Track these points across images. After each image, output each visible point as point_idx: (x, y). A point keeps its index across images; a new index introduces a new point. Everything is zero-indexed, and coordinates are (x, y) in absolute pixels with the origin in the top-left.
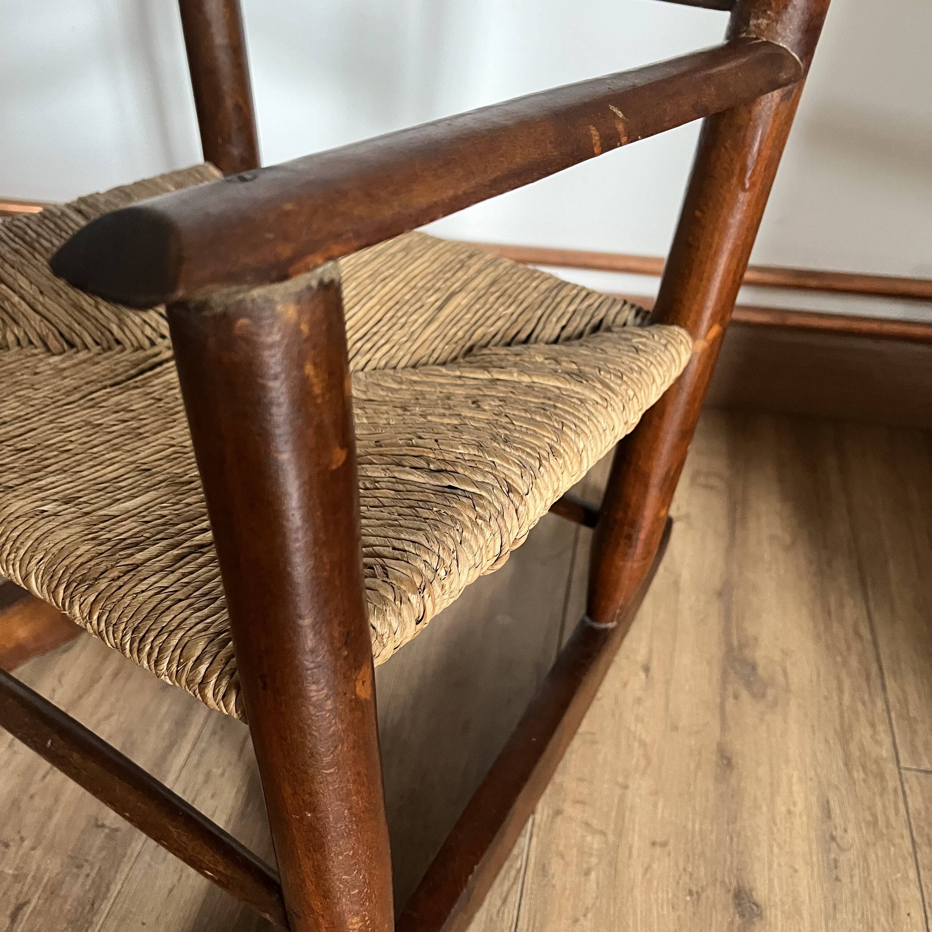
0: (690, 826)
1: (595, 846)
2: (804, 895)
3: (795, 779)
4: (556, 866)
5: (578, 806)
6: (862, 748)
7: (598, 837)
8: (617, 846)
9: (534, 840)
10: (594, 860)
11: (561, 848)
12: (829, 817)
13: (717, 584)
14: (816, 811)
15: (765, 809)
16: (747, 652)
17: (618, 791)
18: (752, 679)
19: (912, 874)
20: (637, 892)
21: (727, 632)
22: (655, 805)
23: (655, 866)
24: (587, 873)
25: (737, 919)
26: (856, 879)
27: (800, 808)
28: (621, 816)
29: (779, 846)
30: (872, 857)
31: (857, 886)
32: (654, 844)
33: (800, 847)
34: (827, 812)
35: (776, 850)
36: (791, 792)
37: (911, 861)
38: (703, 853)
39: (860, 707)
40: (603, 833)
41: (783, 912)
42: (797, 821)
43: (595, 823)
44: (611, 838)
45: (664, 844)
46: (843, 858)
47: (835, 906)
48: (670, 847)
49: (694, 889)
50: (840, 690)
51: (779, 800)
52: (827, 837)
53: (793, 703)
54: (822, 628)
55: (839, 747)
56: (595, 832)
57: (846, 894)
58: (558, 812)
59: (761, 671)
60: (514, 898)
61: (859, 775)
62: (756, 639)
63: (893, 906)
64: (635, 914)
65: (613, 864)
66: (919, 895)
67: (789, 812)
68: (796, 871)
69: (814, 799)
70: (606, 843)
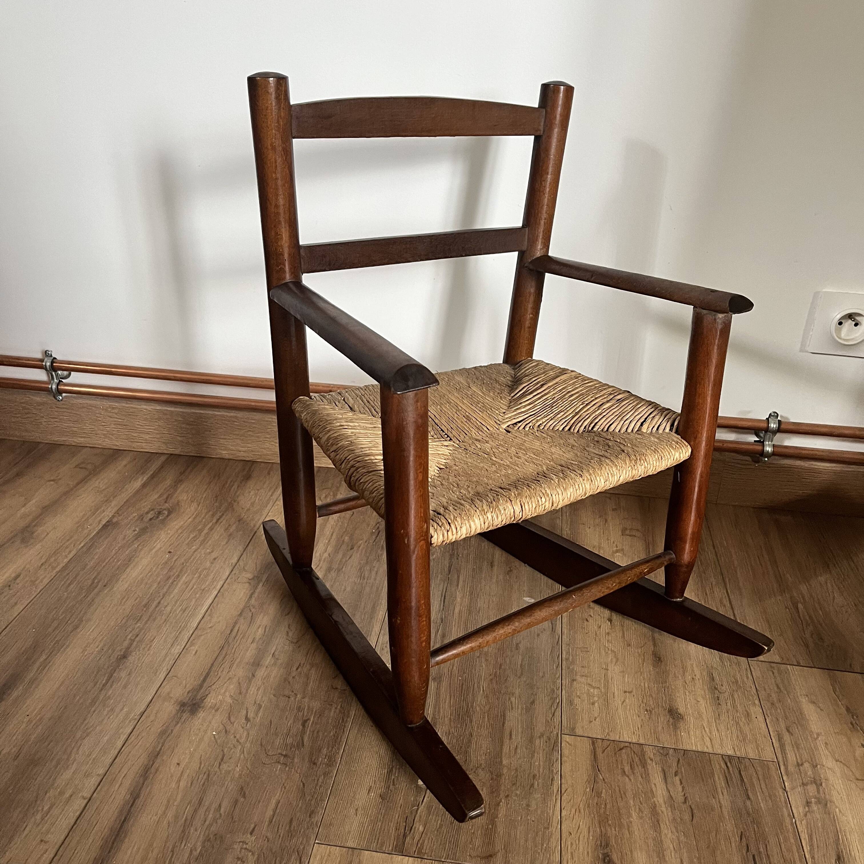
0: (642, 684)
1: (596, 693)
2: (703, 711)
3: (694, 666)
4: (577, 701)
5: (583, 677)
7: (596, 690)
8: (606, 694)
9: (564, 690)
10: (596, 699)
11: (578, 694)
12: (713, 680)
14: (707, 678)
15: (680, 678)
17: (603, 672)
19: (757, 702)
20: (620, 711)
22: (624, 677)
23: (627, 701)
24: (593, 704)
25: (671, 720)
26: (729, 704)
27: (698, 676)
28: (607, 681)
29: (689, 692)
30: (736, 696)
31: (729, 707)
32: (625, 692)
33: (700, 692)
35: (688, 694)
36: (693, 670)
37: (756, 697)
38: (651, 695)
40: (599, 688)
41: (693, 717)
42: (697, 682)
43: (594, 684)
44: (603, 690)
45: (630, 692)
46: (721, 697)
47: (719, 715)
48: (634, 693)
49: (648, 709)
51: (687, 674)
52: (713, 688)
56: (594, 688)
57: (724, 710)
58: (573, 680)
60: (558, 713)
63: (748, 714)
64: (620, 718)
65: (606, 700)
66: (761, 711)
67: (693, 679)
68: (698, 701)
69: (705, 673)
70: (601, 692)
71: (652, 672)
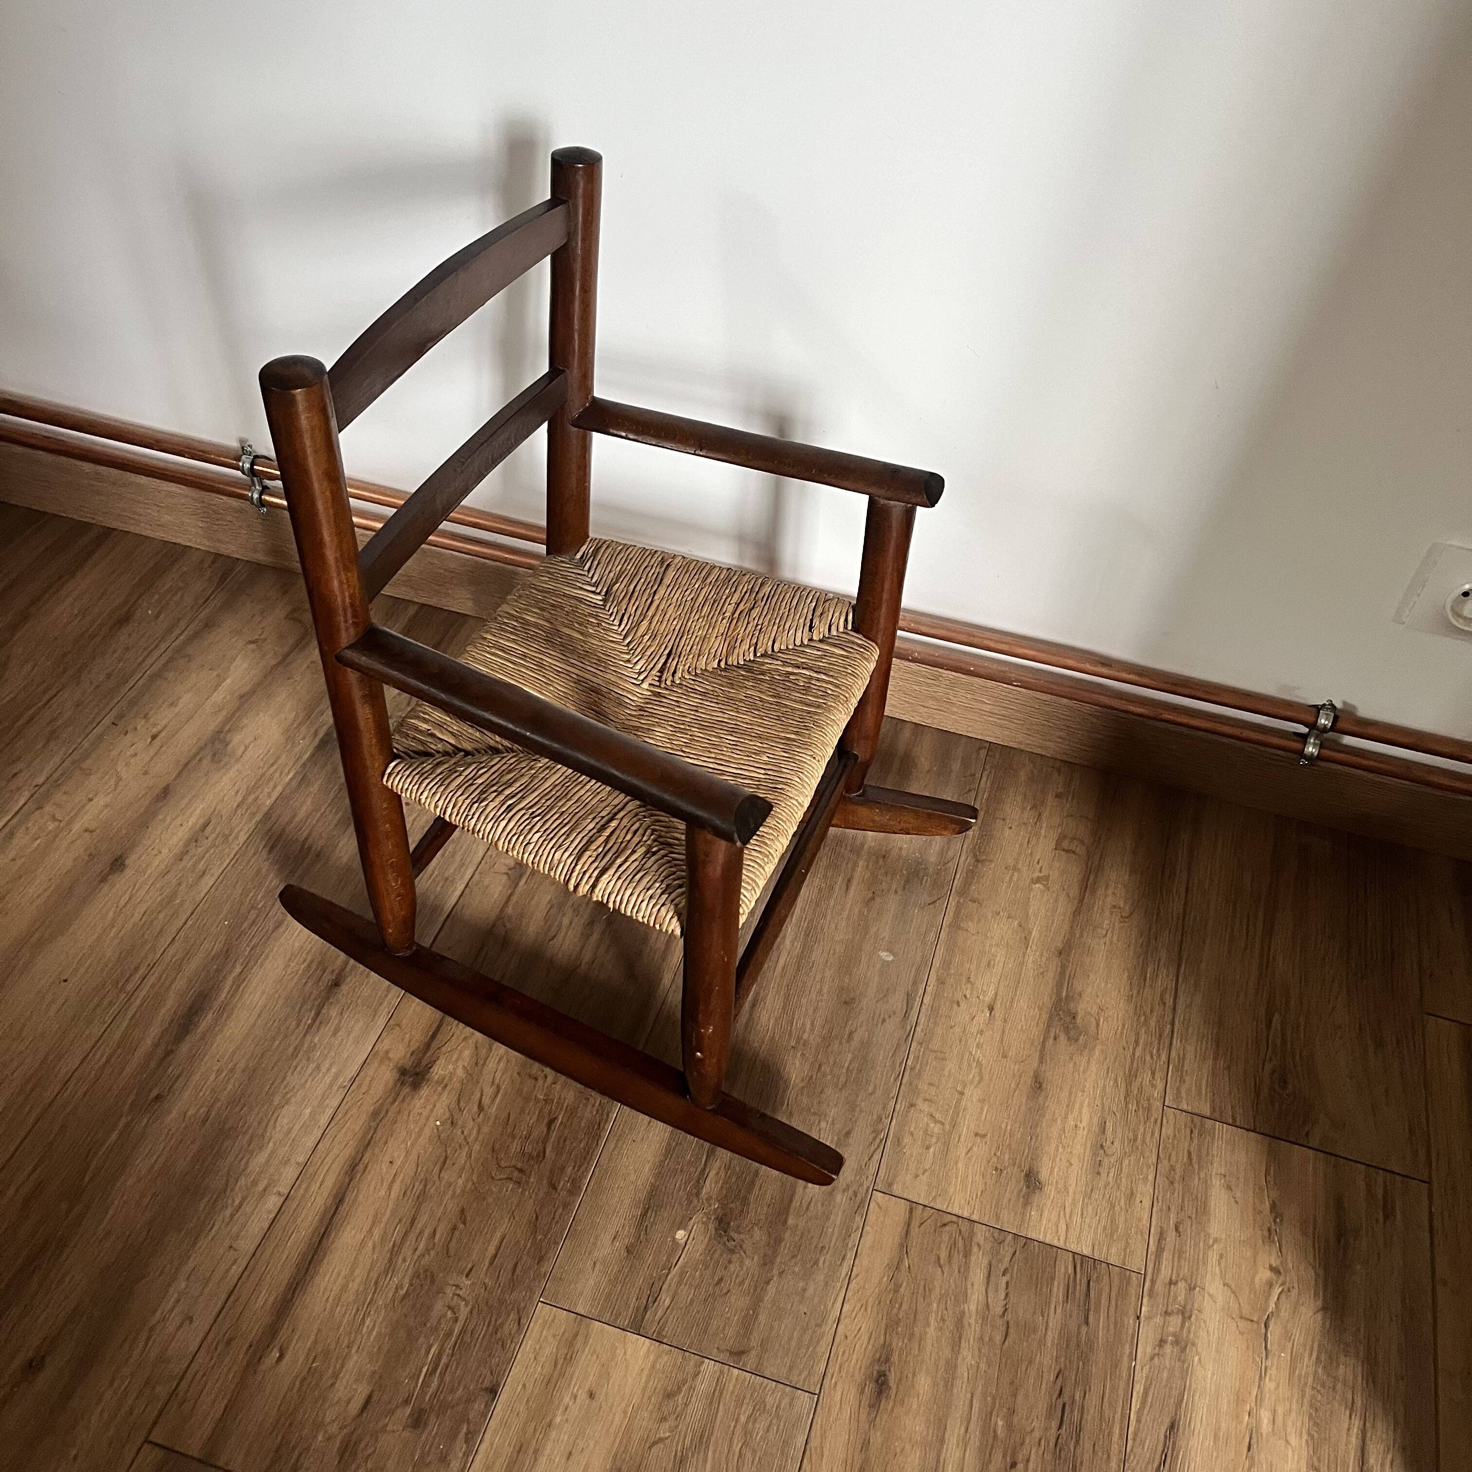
0: (1003, 1126)
1: (936, 1131)
2: (1072, 1181)
3: (1086, 1103)
4: (907, 1140)
5: (927, 1102)
6: (1140, 1089)
7: (939, 1126)
8: (950, 1133)
9: (894, 1121)
10: (934, 1140)
11: (912, 1129)
12: (1104, 1133)
13: (1060, 945)
14: (1096, 1128)
15: (1059, 1122)
16: (1072, 1005)
17: (957, 1096)
18: (1071, 1026)
19: (1151, 1177)
20: (960, 1165)
21: (1059, 985)
22: (982, 1109)
23: (975, 1149)
24: (928, 1148)
25: (1024, 1189)
26: (1111, 1175)
27: (1085, 1123)
28: (956, 1113)
29: (1064, 1147)
30: (1126, 1162)
31: (1110, 1179)
32: (976, 1135)
33: (1078, 1149)
34: (1103, 1130)
35: (1061, 1150)
36: (1080, 1113)
37: (1152, 1168)
38: (1009, 1145)
39: (1148, 1058)
40: (943, 1124)
41: (1056, 1189)
42: (1080, 1132)
43: (938, 1116)
44: (947, 1127)
45: (984, 1136)
46: (1106, 1161)
47: (1092, 1191)
48: (988, 1138)
49: (999, 1167)
50: (1137, 1042)
51: (1070, 1117)
52: (1099, 1145)
53: (1098, 1048)
54: (1135, 992)
55: (1123, 1085)
56: (936, 1122)
57: (1102, 1184)
58: (912, 1105)
59: (1079, 1020)
60: (877, 1157)
61: (1132, 1107)
62: (1080, 995)
63: (1132, 1195)
64: (957, 1178)
65: (947, 1144)
66: (1151, 1191)
67: (1076, 1126)
68: (1071, 1164)
69: (1095, 1120)
70: (944, 1130)
71: (1023, 1108)
